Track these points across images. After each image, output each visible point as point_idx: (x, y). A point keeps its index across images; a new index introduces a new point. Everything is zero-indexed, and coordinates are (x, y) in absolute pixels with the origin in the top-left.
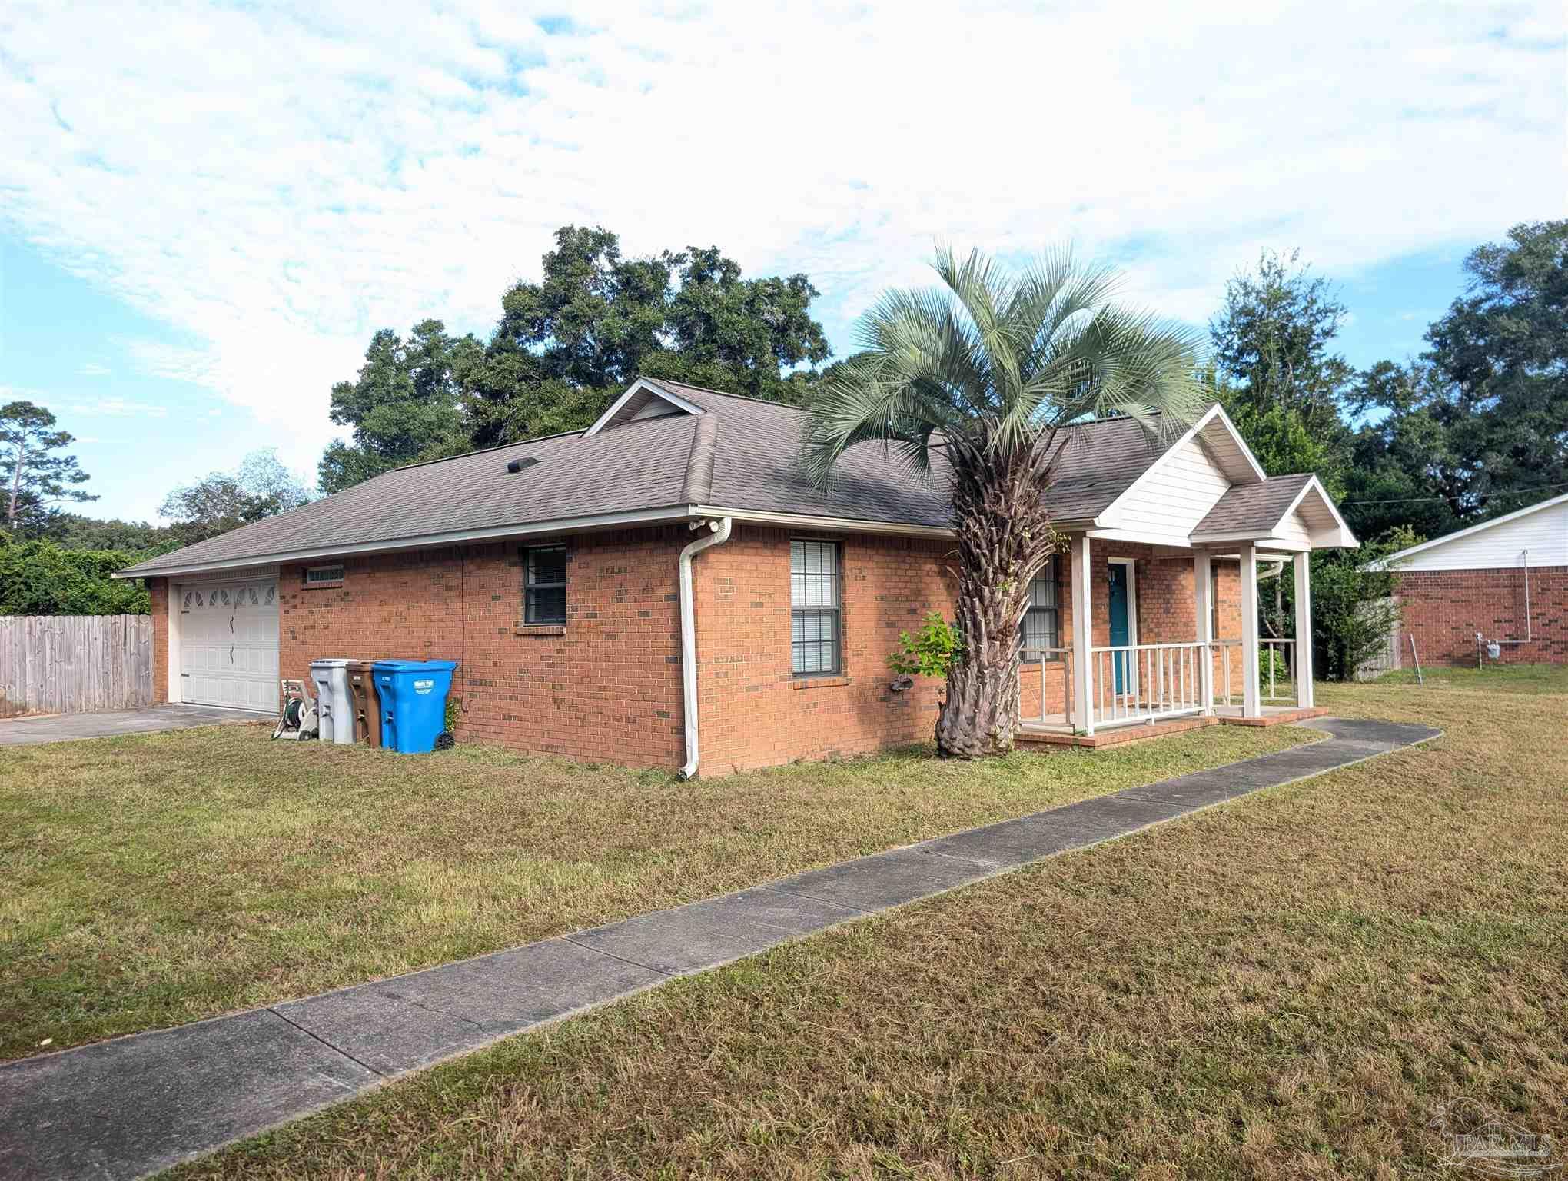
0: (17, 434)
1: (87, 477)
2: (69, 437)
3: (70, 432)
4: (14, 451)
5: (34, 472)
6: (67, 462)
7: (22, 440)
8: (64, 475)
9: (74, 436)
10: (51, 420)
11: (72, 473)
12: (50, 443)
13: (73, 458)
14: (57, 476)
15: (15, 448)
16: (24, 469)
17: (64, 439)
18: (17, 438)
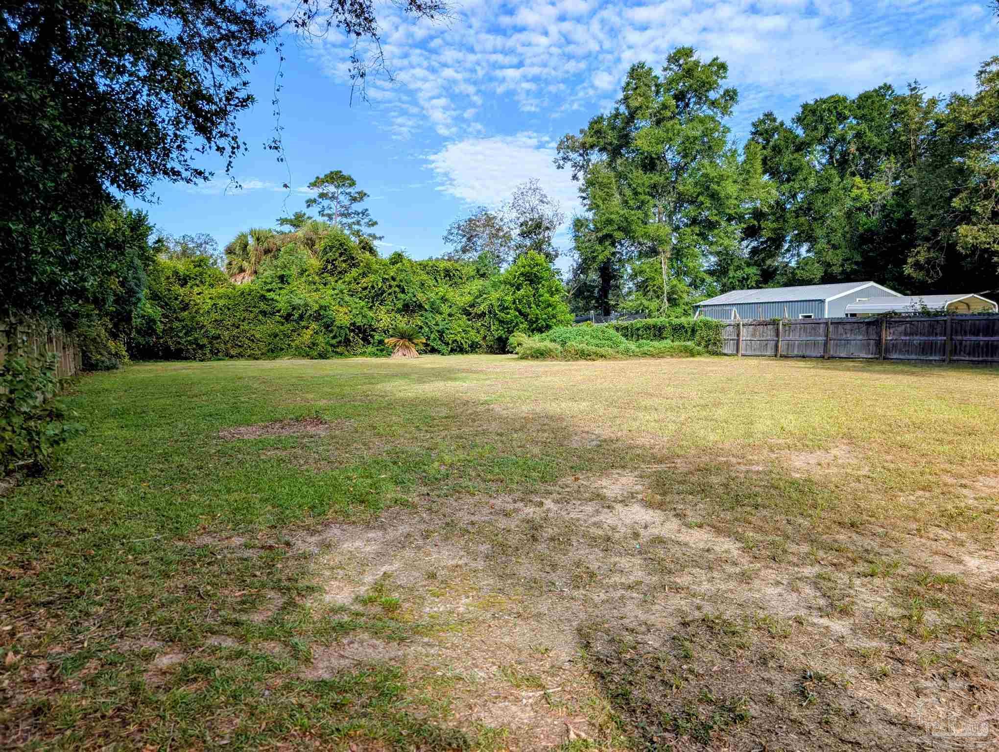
0: (333, 193)
1: (376, 223)
2: (365, 194)
3: (365, 191)
4: (333, 206)
5: (345, 220)
6: (363, 214)
7: (337, 198)
8: (362, 222)
9: (368, 193)
10: (353, 184)
11: (366, 220)
12: (354, 199)
13: (367, 210)
14: (358, 223)
15: (333, 204)
16: (339, 219)
17: (362, 195)
18: (333, 198)
